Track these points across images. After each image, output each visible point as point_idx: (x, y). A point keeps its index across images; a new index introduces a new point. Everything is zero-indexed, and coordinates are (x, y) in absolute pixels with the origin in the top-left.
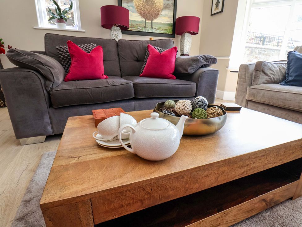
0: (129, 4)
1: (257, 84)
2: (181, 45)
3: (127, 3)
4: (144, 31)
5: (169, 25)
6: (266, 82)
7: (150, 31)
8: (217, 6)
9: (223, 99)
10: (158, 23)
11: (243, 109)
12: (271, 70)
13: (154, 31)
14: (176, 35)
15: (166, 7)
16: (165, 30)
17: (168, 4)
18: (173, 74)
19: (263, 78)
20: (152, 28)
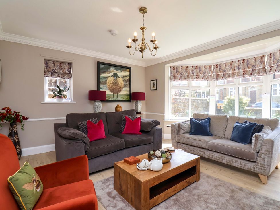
0: (104, 86)
1: (180, 134)
2: (135, 107)
3: (103, 85)
4: (113, 100)
5: (127, 95)
6: (184, 133)
7: (116, 100)
8: (154, 86)
9: (165, 139)
10: (121, 95)
11: (176, 150)
12: (184, 127)
13: (119, 99)
14: (132, 101)
15: (125, 86)
16: (125, 98)
17: (126, 84)
18: (140, 131)
19: (182, 131)
20: (118, 98)
